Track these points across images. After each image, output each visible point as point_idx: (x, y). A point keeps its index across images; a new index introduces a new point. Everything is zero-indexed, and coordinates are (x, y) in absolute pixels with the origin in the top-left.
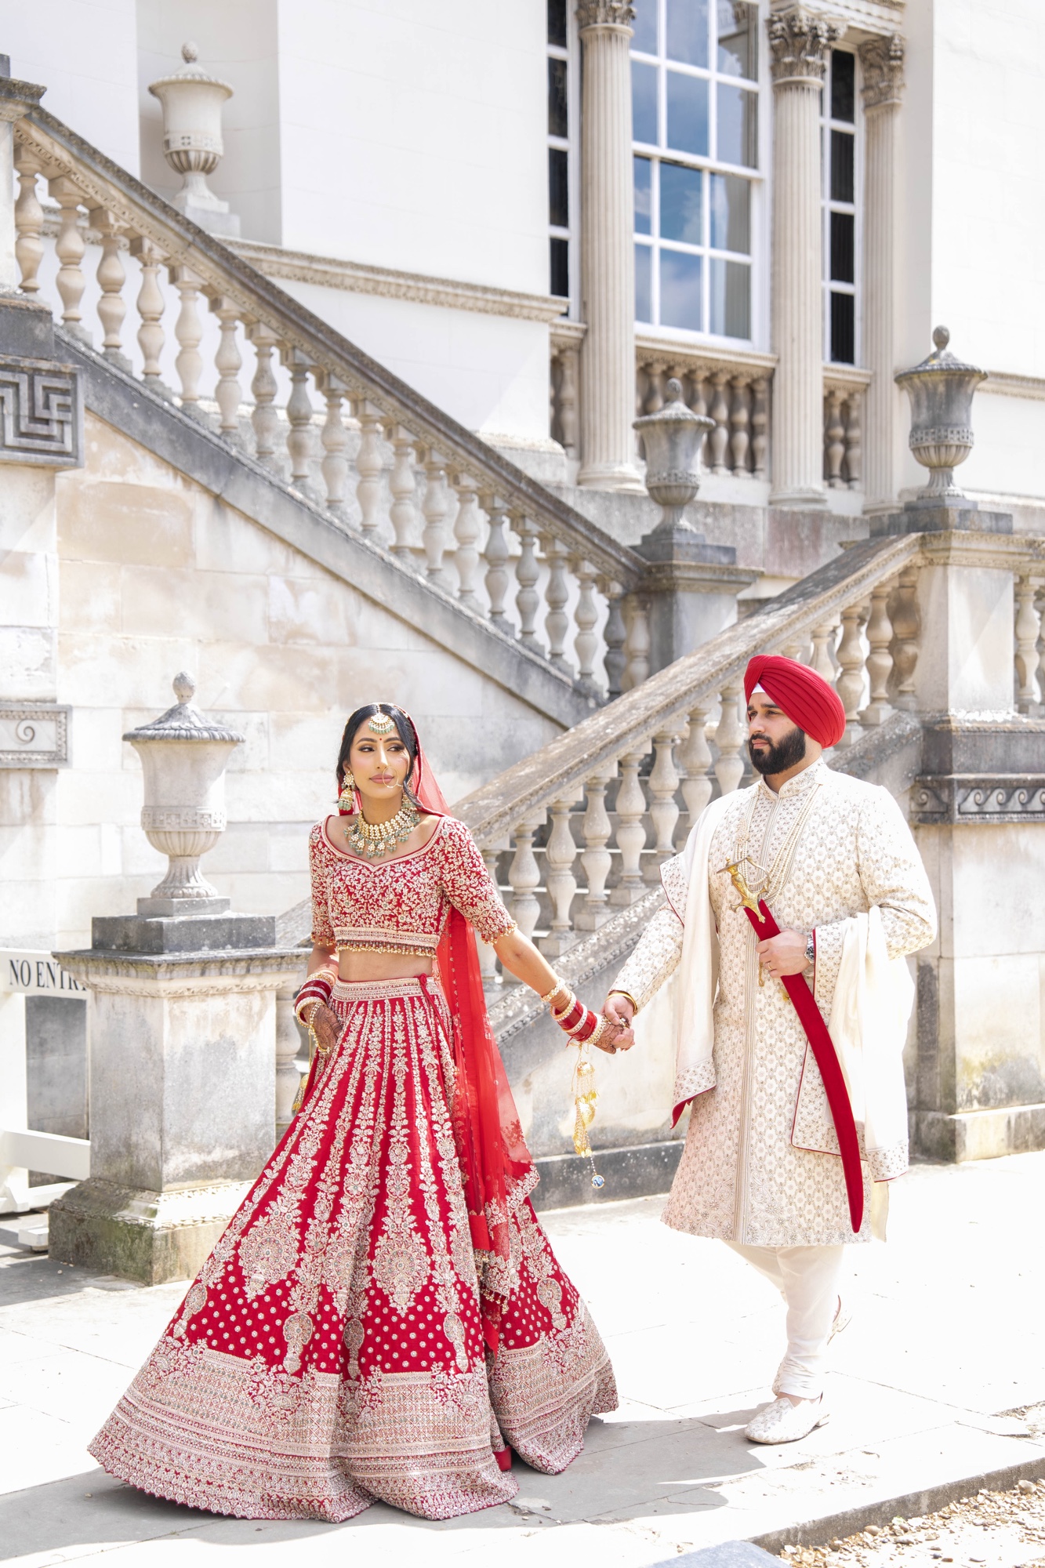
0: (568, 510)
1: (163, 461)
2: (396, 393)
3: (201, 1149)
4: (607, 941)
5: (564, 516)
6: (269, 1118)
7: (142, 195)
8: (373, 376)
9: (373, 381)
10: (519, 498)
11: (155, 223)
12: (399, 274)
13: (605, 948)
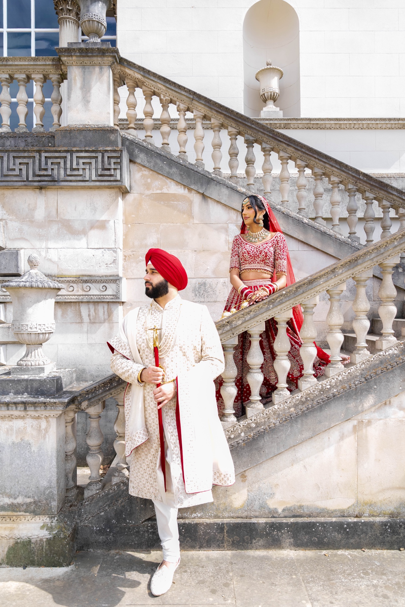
0: (387, 186)
1: (178, 183)
2: (292, 145)
3: (10, 496)
4: (306, 398)
5: (385, 189)
6: (52, 484)
7: (170, 84)
8: (280, 139)
9: (281, 141)
10: (360, 183)
11: (177, 94)
12: (349, 119)
13: (303, 403)
